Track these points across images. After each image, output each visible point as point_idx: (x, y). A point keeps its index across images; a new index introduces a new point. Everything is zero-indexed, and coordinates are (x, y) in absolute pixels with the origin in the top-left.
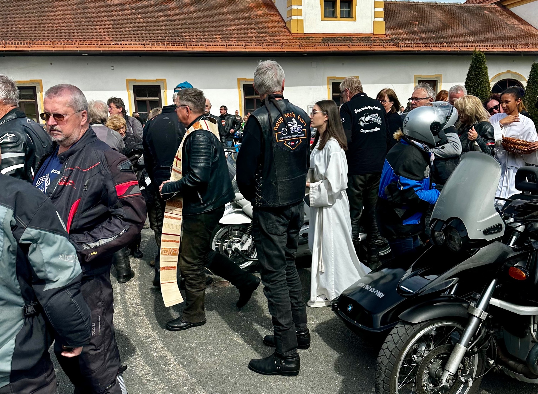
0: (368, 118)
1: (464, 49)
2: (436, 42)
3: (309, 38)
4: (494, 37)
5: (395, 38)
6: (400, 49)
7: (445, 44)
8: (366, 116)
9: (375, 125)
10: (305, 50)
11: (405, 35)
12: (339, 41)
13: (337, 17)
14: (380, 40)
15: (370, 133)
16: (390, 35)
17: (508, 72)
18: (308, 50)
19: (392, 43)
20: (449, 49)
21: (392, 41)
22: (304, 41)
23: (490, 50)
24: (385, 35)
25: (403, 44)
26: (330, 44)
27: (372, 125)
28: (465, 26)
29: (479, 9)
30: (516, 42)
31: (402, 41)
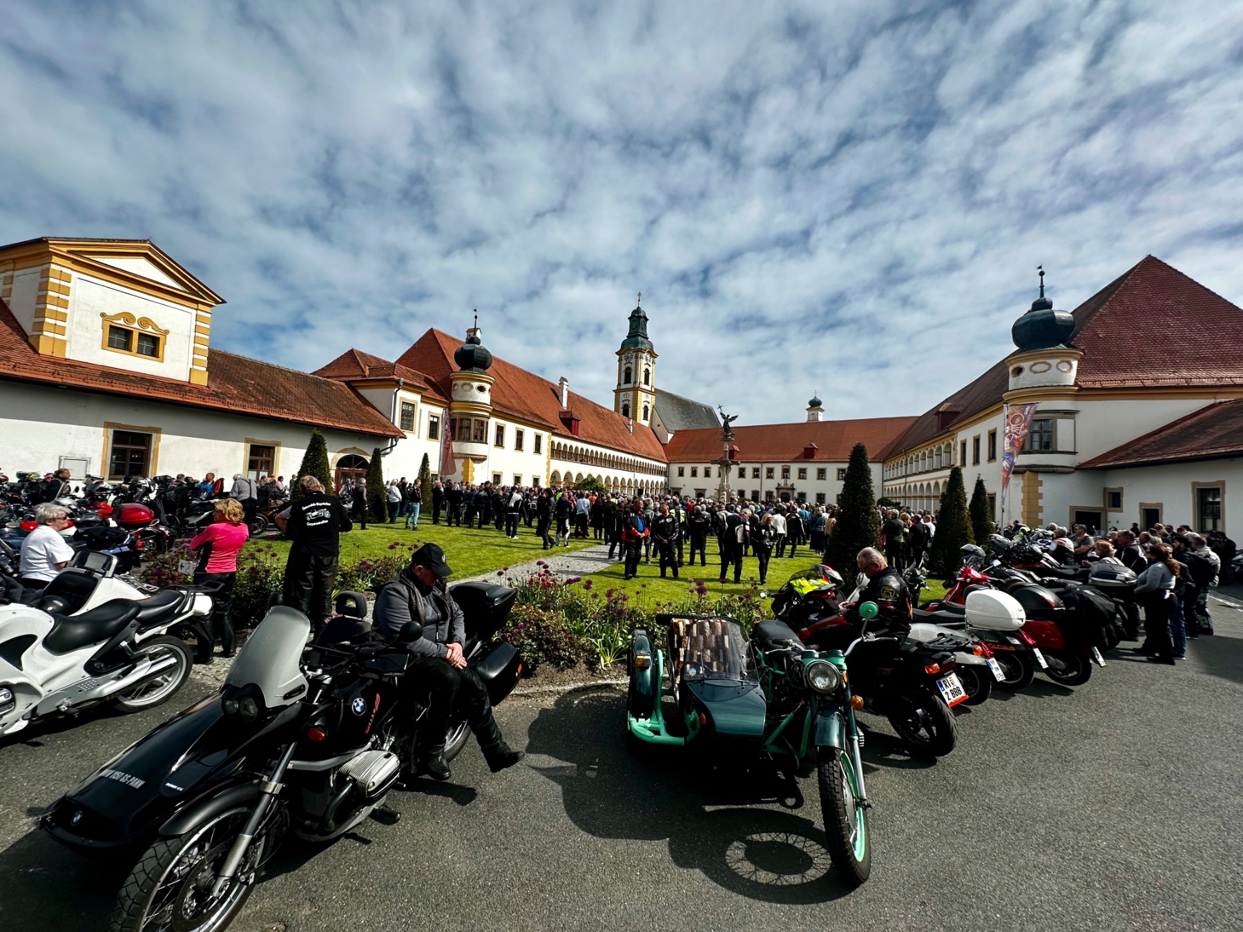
0: (315, 513)
1: (307, 420)
2: (276, 407)
3: (74, 366)
4: (340, 414)
5: (221, 393)
6: (226, 407)
7: (286, 411)
8: (313, 512)
9: (324, 518)
10: (65, 381)
11: (235, 392)
12: (130, 381)
13: (131, 351)
14: (199, 391)
15: (316, 526)
16: (213, 387)
17: (354, 448)
18: (69, 381)
19: (216, 399)
20: (291, 417)
21: (216, 395)
22: (64, 368)
23: (337, 425)
24: (208, 387)
25: (232, 401)
26: (114, 381)
27: (318, 519)
28: (311, 397)
29: (328, 384)
30: (363, 422)
31: (231, 398)
